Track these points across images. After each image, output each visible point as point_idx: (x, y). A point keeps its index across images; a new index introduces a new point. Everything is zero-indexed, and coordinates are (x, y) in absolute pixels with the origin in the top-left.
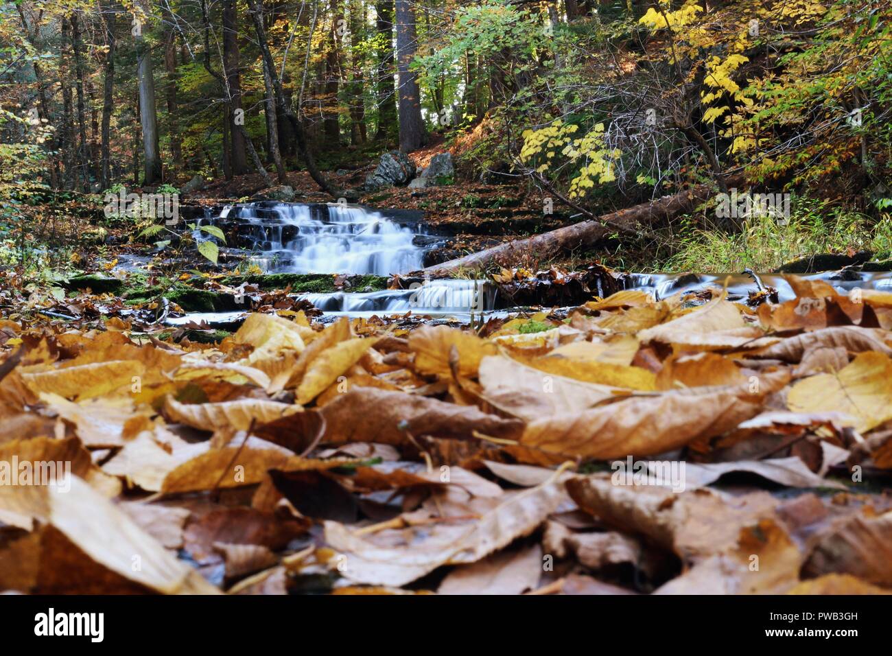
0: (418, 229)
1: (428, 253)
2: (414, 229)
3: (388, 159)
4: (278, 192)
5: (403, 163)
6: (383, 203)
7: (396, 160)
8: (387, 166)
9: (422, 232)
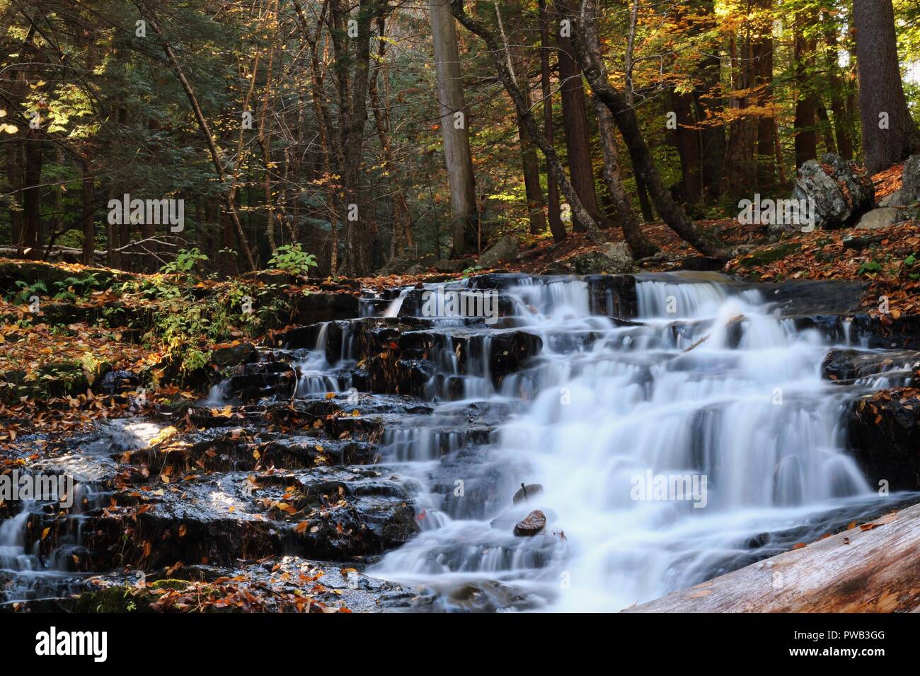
0: (841, 330)
1: (856, 405)
2: (832, 332)
3: (812, 173)
4: (596, 255)
5: (844, 178)
6: (776, 267)
7: (828, 173)
8: (810, 188)
9: (855, 341)
